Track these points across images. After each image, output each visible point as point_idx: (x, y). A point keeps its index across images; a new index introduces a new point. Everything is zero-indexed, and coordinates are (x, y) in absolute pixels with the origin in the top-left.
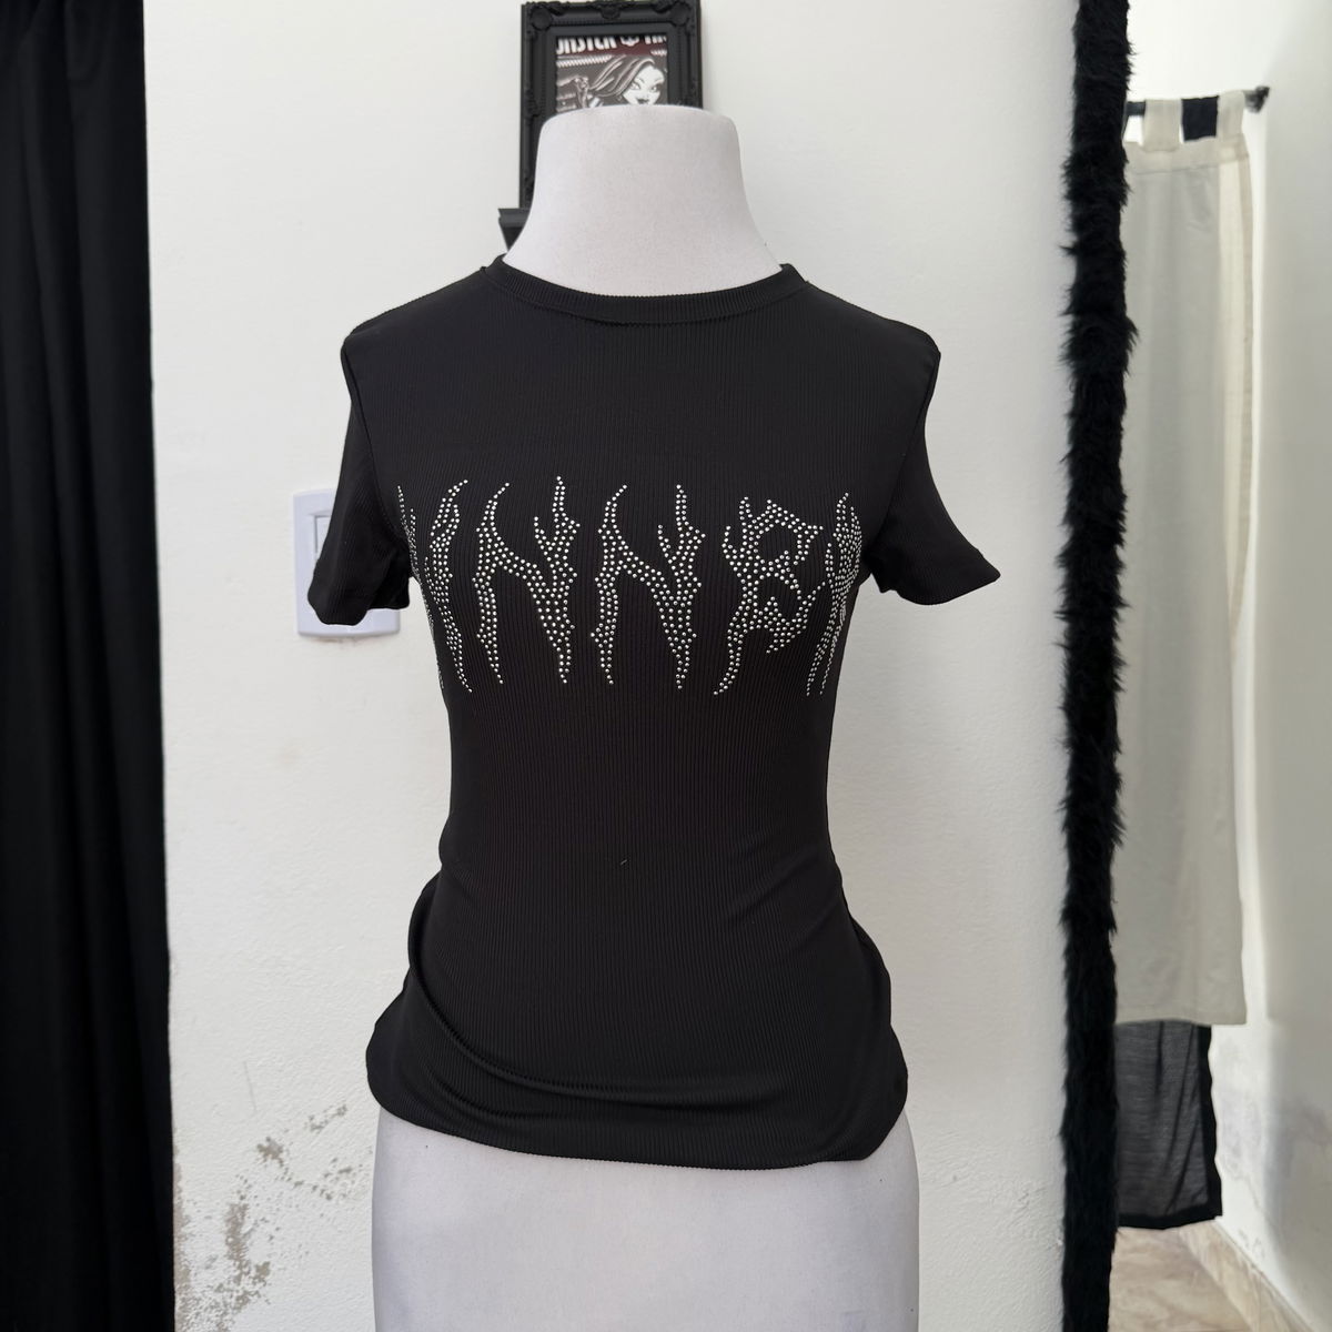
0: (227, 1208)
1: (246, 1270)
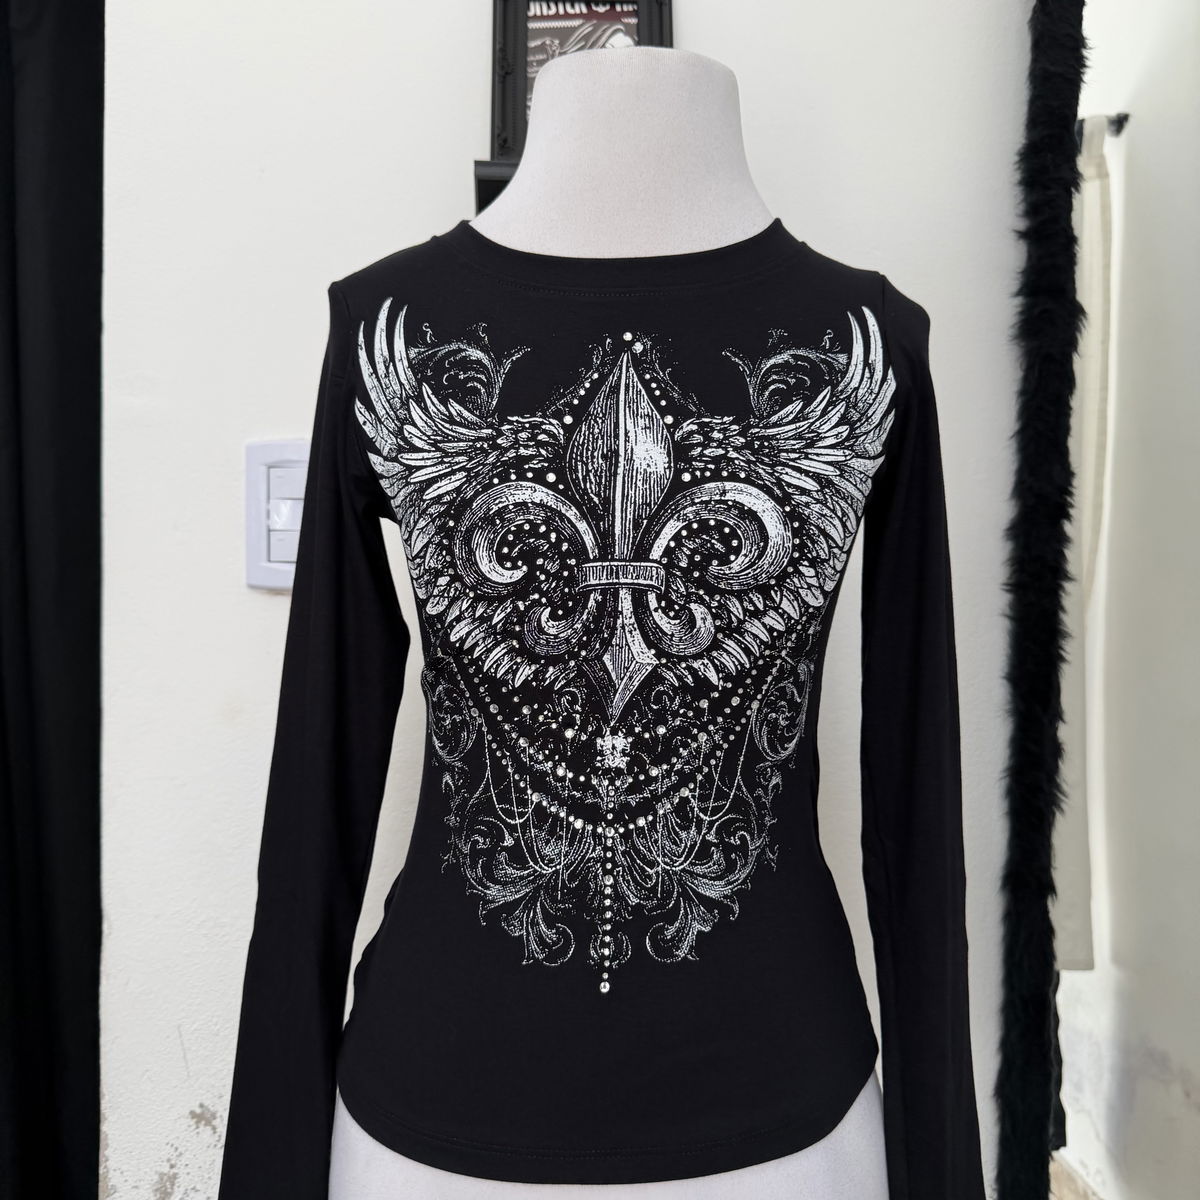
0: (156, 1177)
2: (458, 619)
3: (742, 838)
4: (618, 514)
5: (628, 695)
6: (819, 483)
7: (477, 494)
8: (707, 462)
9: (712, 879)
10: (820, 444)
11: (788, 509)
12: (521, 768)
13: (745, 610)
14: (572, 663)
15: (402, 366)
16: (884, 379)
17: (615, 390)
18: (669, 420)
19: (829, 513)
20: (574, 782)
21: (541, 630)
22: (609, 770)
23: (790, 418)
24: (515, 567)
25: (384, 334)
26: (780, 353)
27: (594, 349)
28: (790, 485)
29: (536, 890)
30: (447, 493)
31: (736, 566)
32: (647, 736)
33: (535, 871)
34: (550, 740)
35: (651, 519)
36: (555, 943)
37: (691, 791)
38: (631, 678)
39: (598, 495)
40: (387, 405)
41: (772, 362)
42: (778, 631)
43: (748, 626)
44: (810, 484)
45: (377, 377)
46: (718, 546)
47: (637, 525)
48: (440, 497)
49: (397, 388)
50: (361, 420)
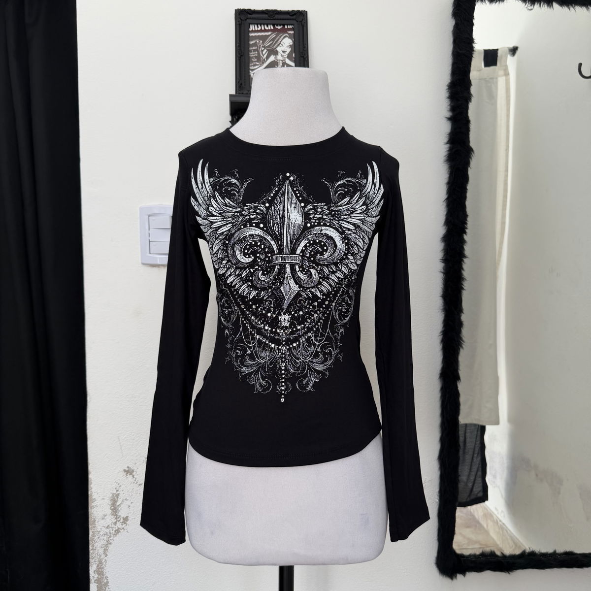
0: (111, 495)
1: (119, 519)
2: (230, 275)
3: (330, 350)
4: (285, 238)
5: (290, 301)
6: (355, 227)
7: (236, 232)
8: (316, 220)
9: (319, 364)
10: (356, 213)
11: (343, 236)
12: (253, 327)
13: (329, 271)
14: (270, 290)
15: (207, 185)
16: (379, 188)
17: (284, 194)
18: (303, 204)
19: (358, 237)
20: (271, 331)
21: (259, 279)
22: (283, 327)
23: (346, 203)
24: (249, 257)
25: (200, 173)
26: (342, 180)
27: (276, 179)
28: (344, 227)
29: (259, 368)
30: (225, 231)
31: (326, 256)
32: (296, 315)
33: (258, 362)
34: (262, 317)
35: (296, 240)
36: (265, 386)
37: (312, 334)
38: (290, 295)
39: (278, 232)
40: (202, 199)
41: (339, 183)
42: (341, 278)
43: (330, 276)
44: (352, 227)
45: (199, 189)
46: (320, 249)
47: (291, 242)
48: (223, 233)
49: (206, 193)
50: (193, 204)
